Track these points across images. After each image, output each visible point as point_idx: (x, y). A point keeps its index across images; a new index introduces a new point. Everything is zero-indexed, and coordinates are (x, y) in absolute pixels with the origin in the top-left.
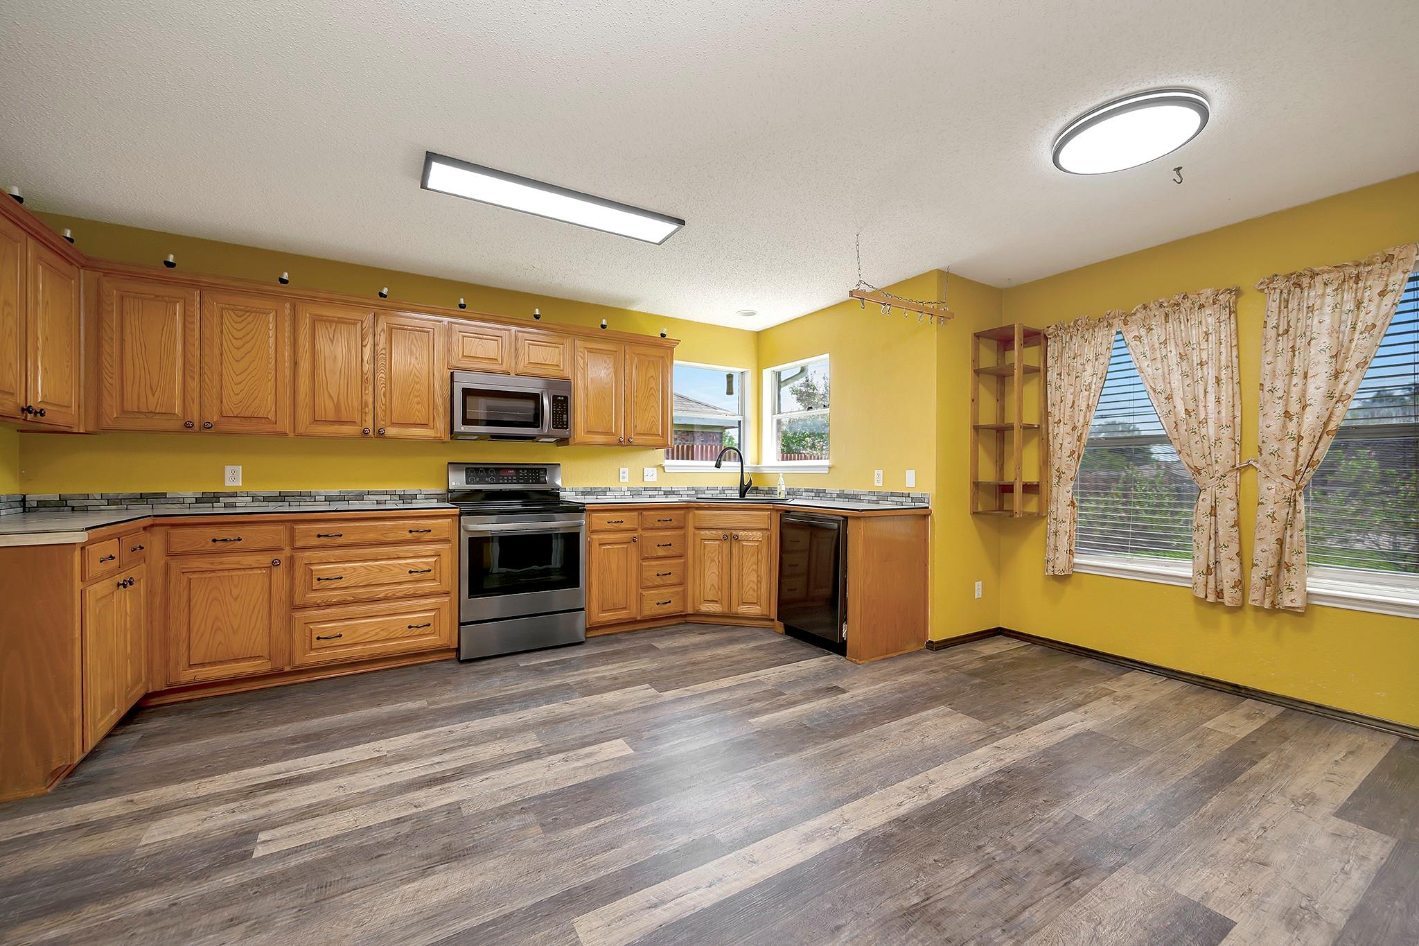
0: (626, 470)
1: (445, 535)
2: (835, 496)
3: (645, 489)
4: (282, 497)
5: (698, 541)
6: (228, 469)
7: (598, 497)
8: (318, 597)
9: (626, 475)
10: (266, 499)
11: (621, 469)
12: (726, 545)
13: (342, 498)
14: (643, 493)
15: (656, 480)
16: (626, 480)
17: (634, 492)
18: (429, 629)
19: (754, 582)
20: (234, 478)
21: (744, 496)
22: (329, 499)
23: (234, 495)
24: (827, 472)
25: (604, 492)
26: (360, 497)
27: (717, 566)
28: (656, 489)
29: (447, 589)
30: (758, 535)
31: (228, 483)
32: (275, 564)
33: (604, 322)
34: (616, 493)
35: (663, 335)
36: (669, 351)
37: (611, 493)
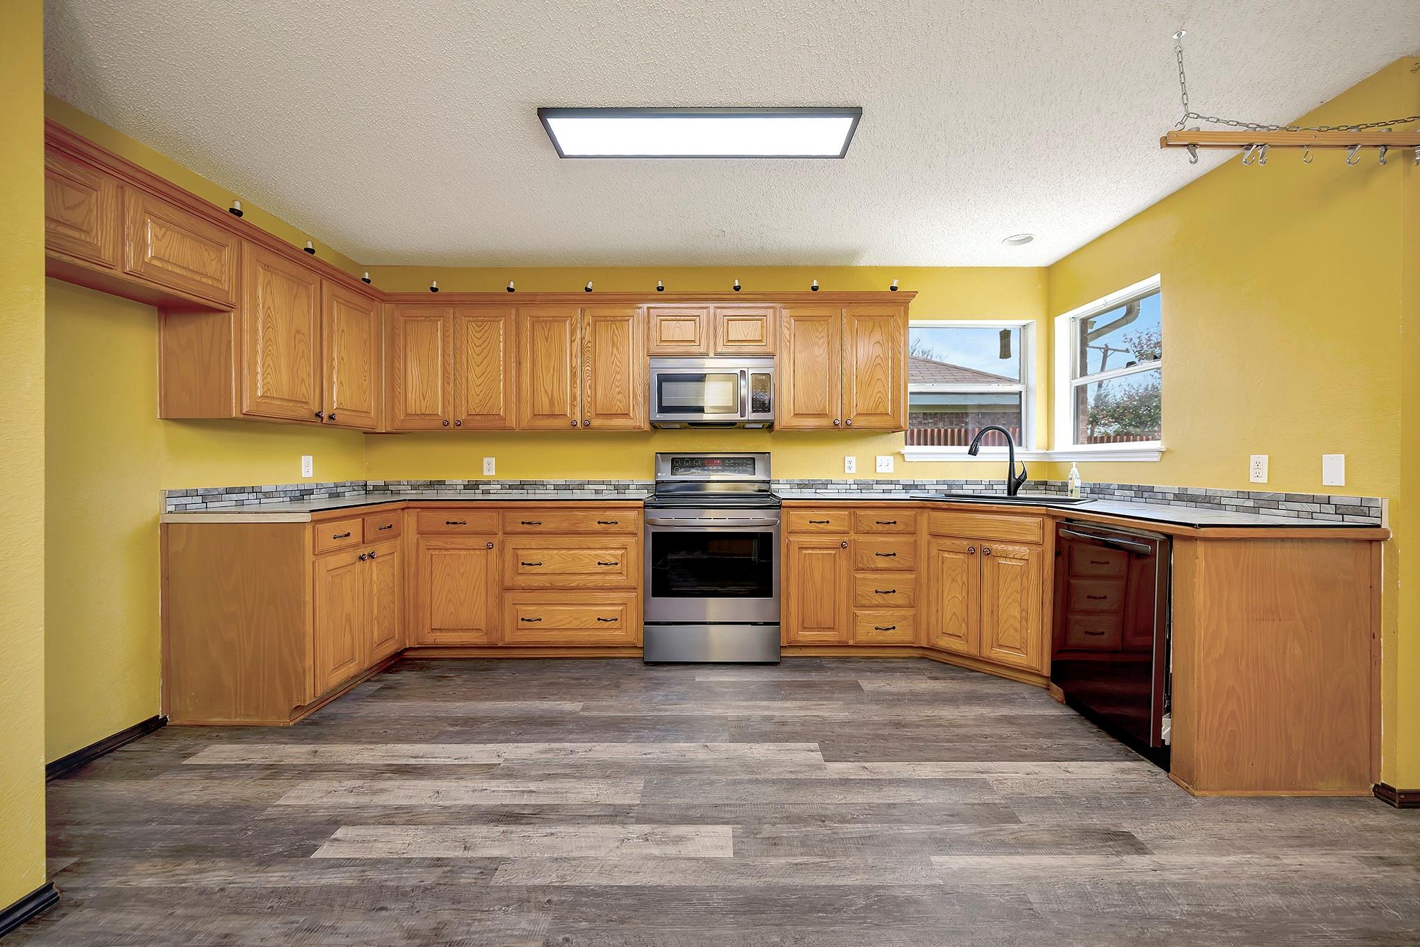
0: (853, 459)
1: (632, 528)
2: (1171, 497)
3: (878, 482)
4: (522, 486)
5: (934, 552)
6: (486, 460)
7: (818, 491)
8: (522, 581)
9: (854, 465)
10: (511, 487)
11: (847, 459)
12: (974, 561)
13: (567, 487)
14: (875, 486)
15: (892, 472)
16: (853, 471)
17: (863, 485)
18: (616, 624)
19: (1015, 617)
20: (489, 469)
21: (1015, 494)
22: (557, 487)
23: (488, 483)
24: (1156, 459)
25: (825, 484)
26: (581, 486)
27: (960, 589)
28: (891, 483)
29: (634, 584)
30: (1023, 550)
31: (486, 473)
32: (489, 547)
33: (815, 284)
34: (838, 486)
35: (893, 289)
36: (902, 308)
37: (834, 486)
